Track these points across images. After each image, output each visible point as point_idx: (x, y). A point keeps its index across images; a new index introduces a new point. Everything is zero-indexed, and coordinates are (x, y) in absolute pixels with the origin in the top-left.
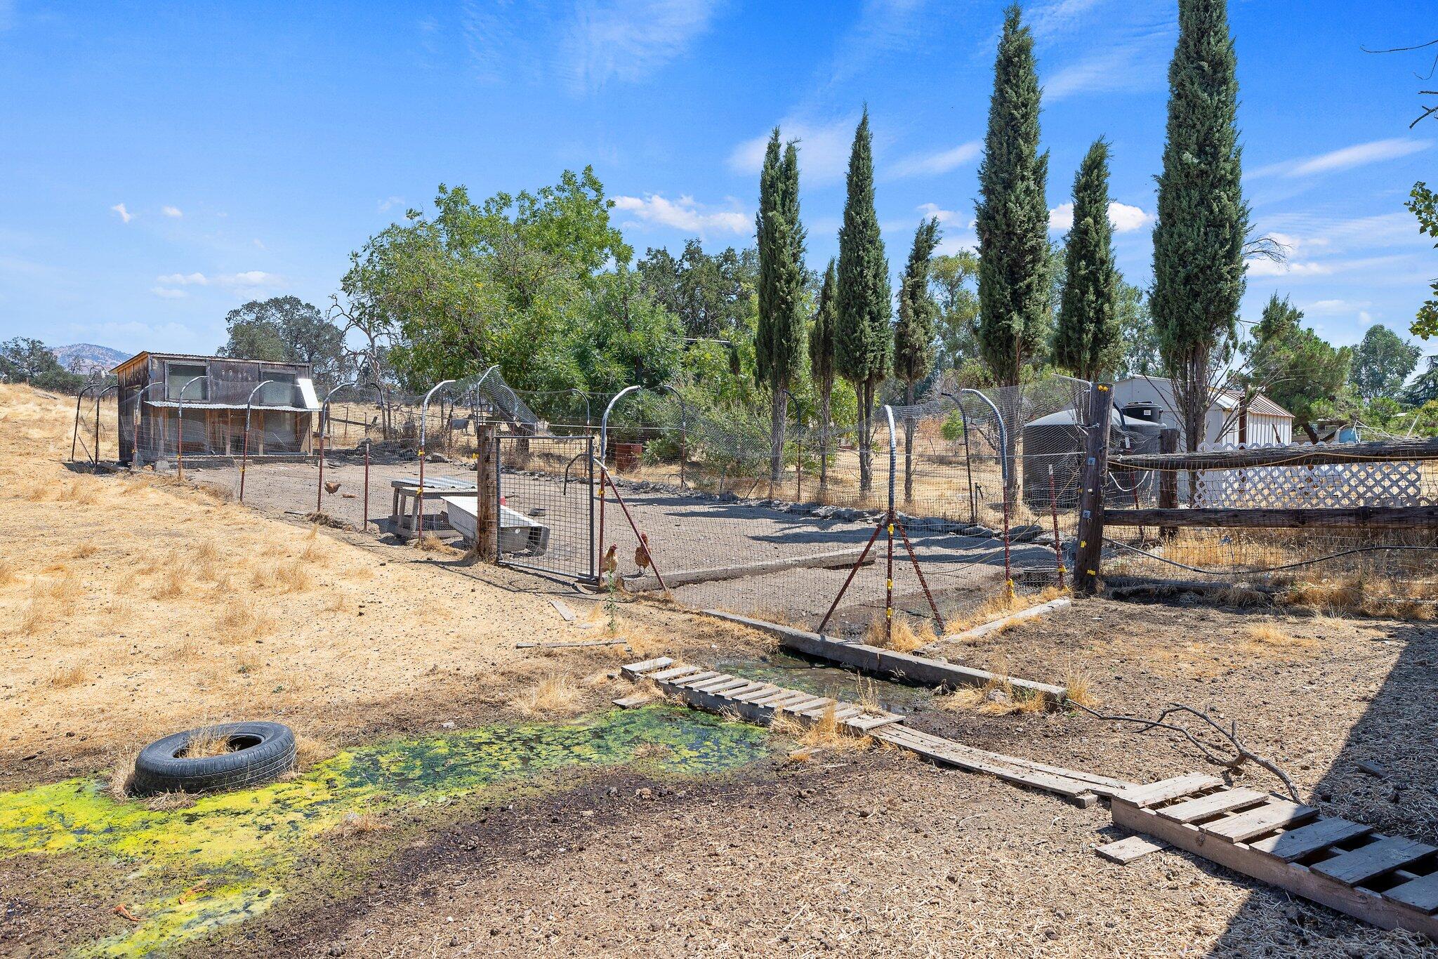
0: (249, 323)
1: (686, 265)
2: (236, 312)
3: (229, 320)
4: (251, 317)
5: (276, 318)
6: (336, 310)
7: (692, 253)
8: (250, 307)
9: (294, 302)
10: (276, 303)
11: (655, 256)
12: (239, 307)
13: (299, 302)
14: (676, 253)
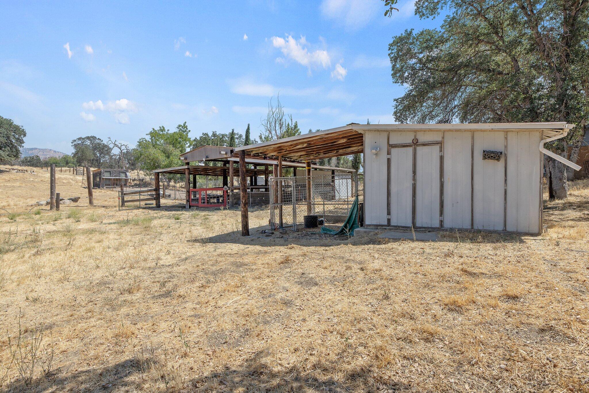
0: (79, 144)
1: (212, 138)
2: (75, 141)
3: (72, 143)
4: (80, 142)
5: (88, 142)
6: (110, 142)
7: (214, 135)
8: (80, 139)
9: (94, 138)
10: (88, 138)
11: (205, 135)
12: (76, 139)
13: (96, 138)
14: (210, 134)
